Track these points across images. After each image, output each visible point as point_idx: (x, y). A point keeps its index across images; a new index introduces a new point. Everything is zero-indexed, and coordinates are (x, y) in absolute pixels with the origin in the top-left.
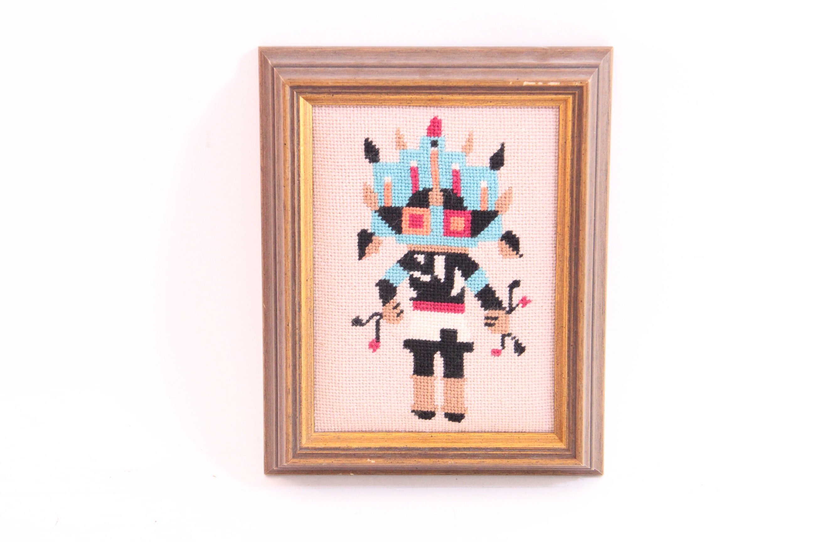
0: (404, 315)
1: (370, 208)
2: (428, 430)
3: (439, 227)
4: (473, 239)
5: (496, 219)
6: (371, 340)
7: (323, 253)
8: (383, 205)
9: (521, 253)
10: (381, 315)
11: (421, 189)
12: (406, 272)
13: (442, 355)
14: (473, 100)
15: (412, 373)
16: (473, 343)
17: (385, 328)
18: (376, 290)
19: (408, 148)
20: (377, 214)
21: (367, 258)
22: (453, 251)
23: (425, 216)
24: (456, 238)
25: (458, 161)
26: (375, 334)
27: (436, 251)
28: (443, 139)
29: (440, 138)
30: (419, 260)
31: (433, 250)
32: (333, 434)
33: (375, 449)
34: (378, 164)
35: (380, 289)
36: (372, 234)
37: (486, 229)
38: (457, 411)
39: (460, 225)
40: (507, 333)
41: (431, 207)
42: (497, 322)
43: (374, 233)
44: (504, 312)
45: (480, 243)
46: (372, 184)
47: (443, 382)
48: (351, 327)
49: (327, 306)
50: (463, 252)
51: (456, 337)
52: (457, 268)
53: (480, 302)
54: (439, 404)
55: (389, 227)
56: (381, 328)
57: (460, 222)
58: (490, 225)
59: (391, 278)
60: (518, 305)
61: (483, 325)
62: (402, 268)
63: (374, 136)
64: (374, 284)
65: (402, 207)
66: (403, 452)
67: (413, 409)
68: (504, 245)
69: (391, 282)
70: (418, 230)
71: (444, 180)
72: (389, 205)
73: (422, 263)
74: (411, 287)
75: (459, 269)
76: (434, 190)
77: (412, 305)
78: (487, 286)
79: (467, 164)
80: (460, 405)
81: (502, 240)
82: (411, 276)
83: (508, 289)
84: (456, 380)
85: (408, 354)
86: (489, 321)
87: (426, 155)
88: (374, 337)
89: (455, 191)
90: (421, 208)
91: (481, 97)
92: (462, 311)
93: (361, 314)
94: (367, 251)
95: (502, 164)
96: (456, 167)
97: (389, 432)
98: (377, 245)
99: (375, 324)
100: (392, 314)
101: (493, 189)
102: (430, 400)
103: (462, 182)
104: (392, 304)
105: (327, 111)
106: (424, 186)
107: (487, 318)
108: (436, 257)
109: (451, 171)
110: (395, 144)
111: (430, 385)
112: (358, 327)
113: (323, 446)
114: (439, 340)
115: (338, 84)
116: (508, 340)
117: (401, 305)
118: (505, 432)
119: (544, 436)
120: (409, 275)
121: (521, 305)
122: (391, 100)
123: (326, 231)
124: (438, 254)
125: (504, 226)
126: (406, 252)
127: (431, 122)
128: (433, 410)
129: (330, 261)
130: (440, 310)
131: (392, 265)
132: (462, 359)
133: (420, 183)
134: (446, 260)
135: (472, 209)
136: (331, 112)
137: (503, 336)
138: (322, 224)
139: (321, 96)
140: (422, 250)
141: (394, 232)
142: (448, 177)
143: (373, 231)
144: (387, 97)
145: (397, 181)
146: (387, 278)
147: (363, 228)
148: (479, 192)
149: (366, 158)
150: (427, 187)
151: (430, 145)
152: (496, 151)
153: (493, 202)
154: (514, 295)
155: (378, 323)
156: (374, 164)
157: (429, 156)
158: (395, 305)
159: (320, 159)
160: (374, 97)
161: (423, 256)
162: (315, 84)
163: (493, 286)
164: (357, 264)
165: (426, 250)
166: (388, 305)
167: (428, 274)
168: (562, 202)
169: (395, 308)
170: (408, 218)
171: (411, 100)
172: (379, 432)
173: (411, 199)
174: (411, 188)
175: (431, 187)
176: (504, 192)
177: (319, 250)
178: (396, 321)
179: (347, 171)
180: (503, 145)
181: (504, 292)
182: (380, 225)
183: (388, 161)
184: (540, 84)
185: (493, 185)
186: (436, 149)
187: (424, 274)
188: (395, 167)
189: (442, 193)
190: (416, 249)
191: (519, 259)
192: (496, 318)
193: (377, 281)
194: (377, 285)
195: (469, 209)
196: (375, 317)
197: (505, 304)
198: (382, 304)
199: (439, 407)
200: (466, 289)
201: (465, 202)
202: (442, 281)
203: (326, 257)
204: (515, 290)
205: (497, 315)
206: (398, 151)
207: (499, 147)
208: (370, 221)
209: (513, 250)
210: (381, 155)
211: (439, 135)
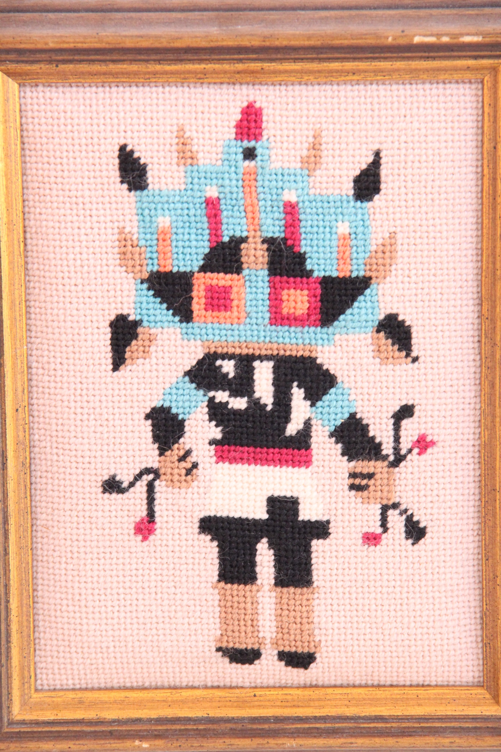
0: (199, 472)
1: (131, 275)
2: (247, 684)
3: (261, 308)
4: (325, 330)
5: (368, 292)
6: (138, 520)
7: (46, 359)
8: (155, 269)
9: (414, 354)
10: (157, 474)
11: (226, 239)
12: (201, 392)
13: (271, 545)
14: (319, 72)
15: (216, 578)
16: (328, 522)
17: (164, 495)
18: (147, 427)
19: (201, 162)
20: (145, 286)
21: (129, 368)
22: (288, 353)
23: (235, 289)
24: (293, 329)
25: (293, 185)
26: (145, 507)
27: (257, 353)
28: (266, 144)
29: (260, 143)
30: (225, 370)
31: (251, 351)
32: (71, 695)
33: (150, 721)
34: (145, 192)
35: (153, 425)
36: (136, 324)
37: (349, 311)
38: (302, 648)
39: (299, 305)
40: (391, 503)
41: (245, 272)
42: (372, 482)
43: (141, 321)
44: (386, 463)
45: (337, 337)
46: (135, 230)
47: (274, 594)
48: (101, 495)
49: (55, 457)
50: (307, 354)
51: (296, 512)
52: (295, 384)
53: (340, 445)
54: (268, 635)
55: (168, 309)
56: (157, 496)
57: (299, 298)
58: (356, 304)
59: (173, 405)
60: (410, 451)
61: (346, 487)
62: (194, 385)
63: (136, 141)
64: (143, 416)
65: (192, 273)
66: (201, 727)
67: (219, 645)
68: (384, 341)
69: (174, 411)
70: (223, 314)
71: (269, 221)
72: (168, 269)
73: (231, 375)
74: (210, 420)
75: (299, 387)
76: (250, 240)
77: (213, 453)
78: (353, 416)
79: (312, 191)
80: (306, 638)
81: (378, 331)
82: (211, 400)
83: (392, 421)
84: (299, 590)
85: (208, 543)
86: (357, 481)
87: (233, 176)
88: (145, 513)
89: (290, 242)
90: (226, 273)
91: (335, 65)
92: (307, 462)
93: (118, 472)
94: (127, 355)
95: (377, 190)
96: (291, 196)
97: (175, 688)
98: (147, 343)
99: (145, 489)
100: (176, 471)
101: (360, 236)
102: (250, 629)
103: (303, 224)
104: (176, 452)
105: (48, 94)
106: (231, 233)
107: (353, 475)
108: (256, 364)
109: (281, 204)
110: (176, 154)
111: (249, 600)
112: (114, 495)
113: (52, 718)
114: (265, 516)
115: (65, 46)
116: (393, 515)
117: (194, 454)
118: (392, 686)
119: (464, 693)
120: (207, 398)
121: (416, 451)
122: (166, 73)
123: (50, 318)
124: (261, 358)
125: (382, 305)
126: (201, 356)
127: (242, 113)
128: (256, 647)
129: (59, 373)
130: (267, 461)
131: (174, 380)
132: (308, 551)
133: (224, 227)
134: (276, 369)
135: (322, 274)
136: (54, 95)
137: (385, 509)
138: (43, 305)
139: (35, 67)
140: (231, 351)
141: (177, 319)
142: (277, 215)
143: (138, 318)
144: (158, 67)
145: (181, 224)
146: (167, 404)
147: (120, 312)
148: (334, 243)
149: (122, 182)
150: (238, 234)
151: (241, 156)
152: (364, 166)
153: (361, 261)
154: (402, 433)
155: (151, 487)
156: (138, 193)
157: (240, 176)
158: (182, 453)
159: (36, 185)
160: (134, 67)
161: (232, 362)
162: (22, 46)
163: (364, 416)
164: (109, 380)
165: (238, 351)
166: (168, 453)
167: (242, 396)
168: (491, 259)
169: (183, 458)
170: (203, 293)
171: (205, 73)
172: (156, 688)
173: (208, 257)
174: (207, 237)
175: (245, 234)
176: (380, 241)
177: (39, 353)
178: (184, 484)
179: (88, 206)
180: (377, 154)
181: (384, 427)
182: (151, 306)
183: (164, 187)
184: (445, 39)
185: (360, 229)
186: (253, 163)
187: (236, 396)
188: (177, 198)
189: (265, 246)
190: (219, 350)
191: (411, 365)
192: (370, 476)
193: (148, 410)
194: (148, 417)
195: (316, 274)
196: (145, 477)
197: (387, 449)
198: (157, 452)
199: (268, 641)
200: (313, 422)
201: (308, 261)
202: (269, 408)
203: (53, 366)
204: (405, 423)
205: (372, 470)
206: (182, 168)
207: (371, 159)
208: (132, 299)
209: (400, 350)
210: (151, 177)
211: (257, 137)
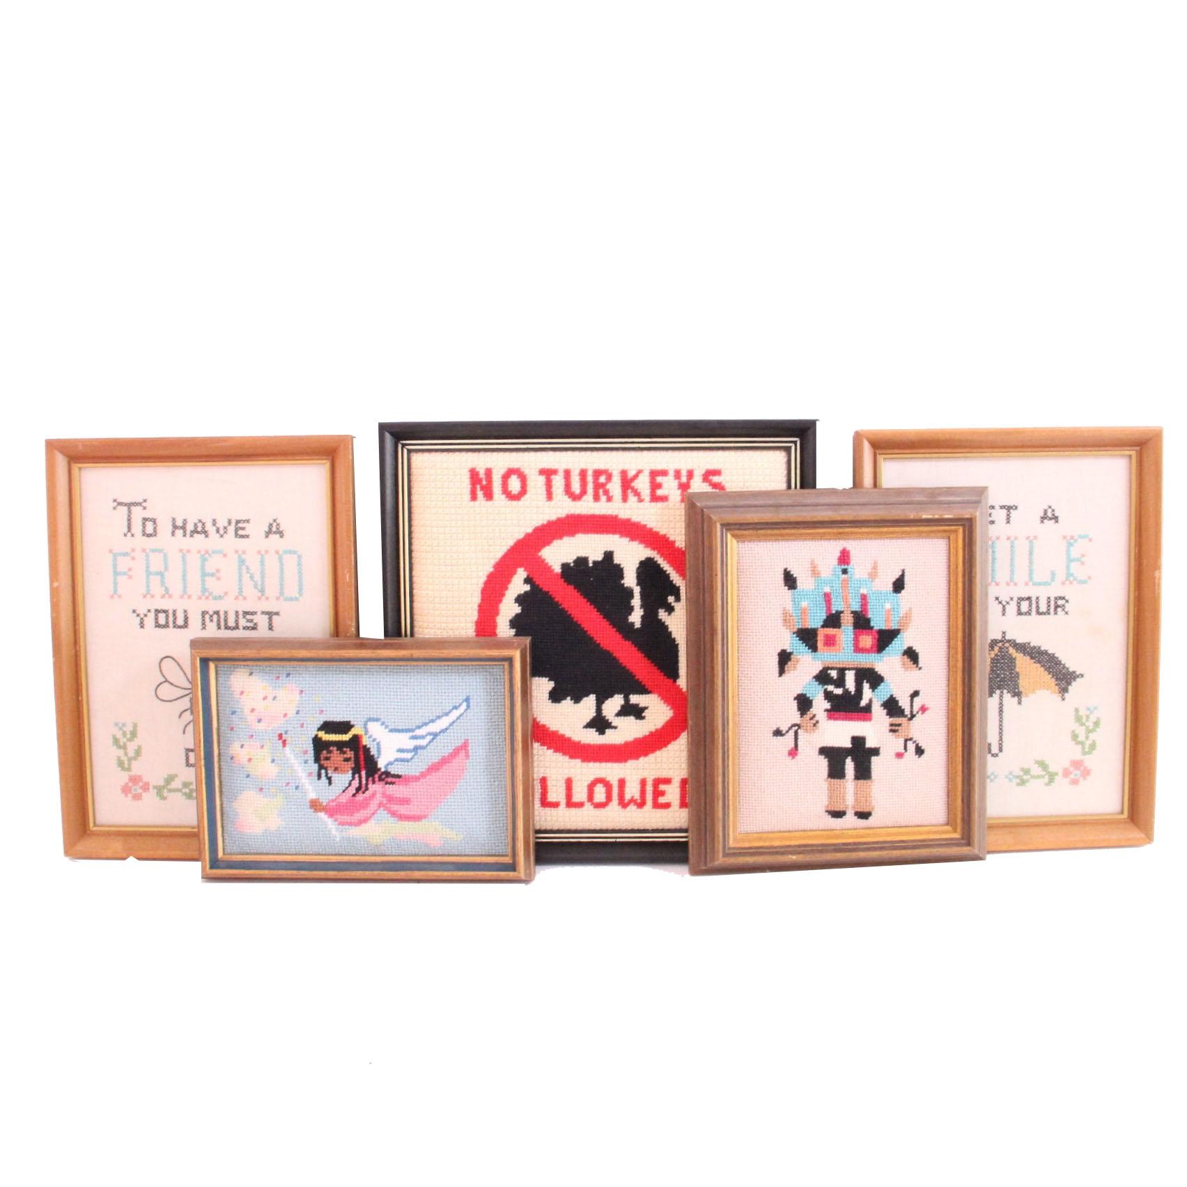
0: (819, 725)
1: (788, 630)
2: (838, 828)
3: (849, 645)
4: (879, 655)
5: (899, 636)
6: (790, 749)
7: (746, 672)
8: (800, 627)
9: (920, 666)
10: (799, 726)
11: (834, 612)
12: (821, 686)
13: (853, 760)
14: (877, 533)
15: (826, 776)
16: (879, 748)
17: (802, 737)
18: (795, 704)
19: (823, 575)
20: (795, 635)
21: (787, 675)
22: (862, 666)
23: (838, 636)
24: (864, 654)
25: (865, 586)
26: (793, 743)
27: (847, 667)
28: (852, 567)
29: (849, 567)
30: (832, 675)
31: (844, 666)
32: (756, 835)
33: (795, 846)
34: (796, 590)
35: (798, 703)
36: (790, 654)
37: (890, 646)
38: (866, 810)
39: (868, 643)
40: (909, 738)
41: (843, 627)
42: (900, 728)
43: (792, 652)
44: (906, 719)
45: (885, 658)
46: (791, 608)
47: (853, 783)
48: (772, 737)
49: (750, 720)
50: (871, 667)
51: (864, 743)
52: (865, 681)
53: (885, 711)
54: (850, 803)
55: (806, 646)
56: (799, 737)
57: (868, 640)
58: (893, 642)
59: (808, 692)
60: (918, 712)
61: (888, 731)
62: (817, 683)
63: (791, 567)
64: (793, 698)
65: (818, 629)
66: (820, 848)
67: (827, 809)
68: (906, 660)
69: (808, 695)
70: (832, 648)
71: (854, 603)
72: (806, 627)
73: (835, 677)
74: (825, 699)
75: (867, 682)
76: (845, 612)
77: (826, 715)
78: (891, 696)
79: (873, 589)
80: (868, 804)
81: (904, 655)
82: (825, 690)
83: (910, 698)
84: (865, 781)
85: (823, 760)
86: (893, 728)
87: (837, 582)
88: (793, 746)
89: (864, 613)
90: (834, 628)
91: (885, 529)
92: (870, 719)
93: (781, 726)
94: (786, 669)
95: (903, 588)
96: (863, 591)
97: (804, 831)
98: (795, 663)
99: (793, 734)
100: (809, 725)
101: (896, 610)
102: (842, 801)
103: (869, 604)
104: (808, 715)
105: (750, 546)
106: (836, 609)
107: (892, 725)
108: (847, 672)
109: (859, 595)
110: (810, 572)
111: (842, 787)
112: (779, 737)
113: (749, 846)
114: (850, 746)
115: (763, 521)
116: (910, 744)
117: (817, 716)
118: (906, 826)
119: (940, 828)
120: (823, 689)
121: (920, 712)
122: (807, 534)
123: (748, 652)
124: (849, 669)
125: (905, 642)
126: (821, 669)
127: (841, 553)
128: (844, 809)
129: (753, 678)
130: (851, 719)
131: (808, 680)
132: (870, 762)
133: (833, 606)
134: (856, 675)
135: (878, 628)
136: (752, 546)
137: (906, 741)
138: (745, 646)
139: (746, 532)
140: (835, 666)
141: (810, 651)
142: (857, 600)
143: (791, 651)
144: (804, 531)
145: (812, 605)
146: (804, 692)
147: (783, 648)
148: (884, 613)
149: (785, 586)
150: (839, 609)
151: (841, 573)
152: (897, 577)
153: (896, 622)
154: (914, 704)
155: (796, 733)
156: (793, 591)
157: (840, 582)
158: (811, 716)
159: (743, 589)
160: (793, 531)
161: (836, 671)
162: (742, 522)
163: (897, 696)
164: (777, 681)
165: (838, 666)
166: (805, 716)
167: (840, 687)
168: (955, 620)
169: (811, 719)
170: (823, 638)
171: (824, 533)
172: (795, 831)
173: (825, 621)
174: (825, 611)
175: (842, 609)
176: (905, 612)
177: (743, 669)
178: (812, 731)
179: (769, 598)
180: (903, 571)
181: (906, 701)
182: (798, 645)
183: (805, 588)
184: (937, 517)
185: (896, 606)
186: (846, 576)
187: (837, 687)
188: (811, 593)
189: (852, 615)
190: (830, 666)
191: (918, 672)
192: (899, 725)
193: (796, 695)
194: (795, 699)
195: (875, 628)
196: (793, 728)
197: (907, 712)
198: (799, 716)
199: (850, 807)
200: (873, 699)
201: (872, 622)
202: (853, 693)
203: (750, 675)
204: (916, 699)
205: (900, 722)
206: (813, 579)
207: (900, 573)
208: (789, 642)
209: (914, 664)
210: (799, 583)
211: (848, 563)
